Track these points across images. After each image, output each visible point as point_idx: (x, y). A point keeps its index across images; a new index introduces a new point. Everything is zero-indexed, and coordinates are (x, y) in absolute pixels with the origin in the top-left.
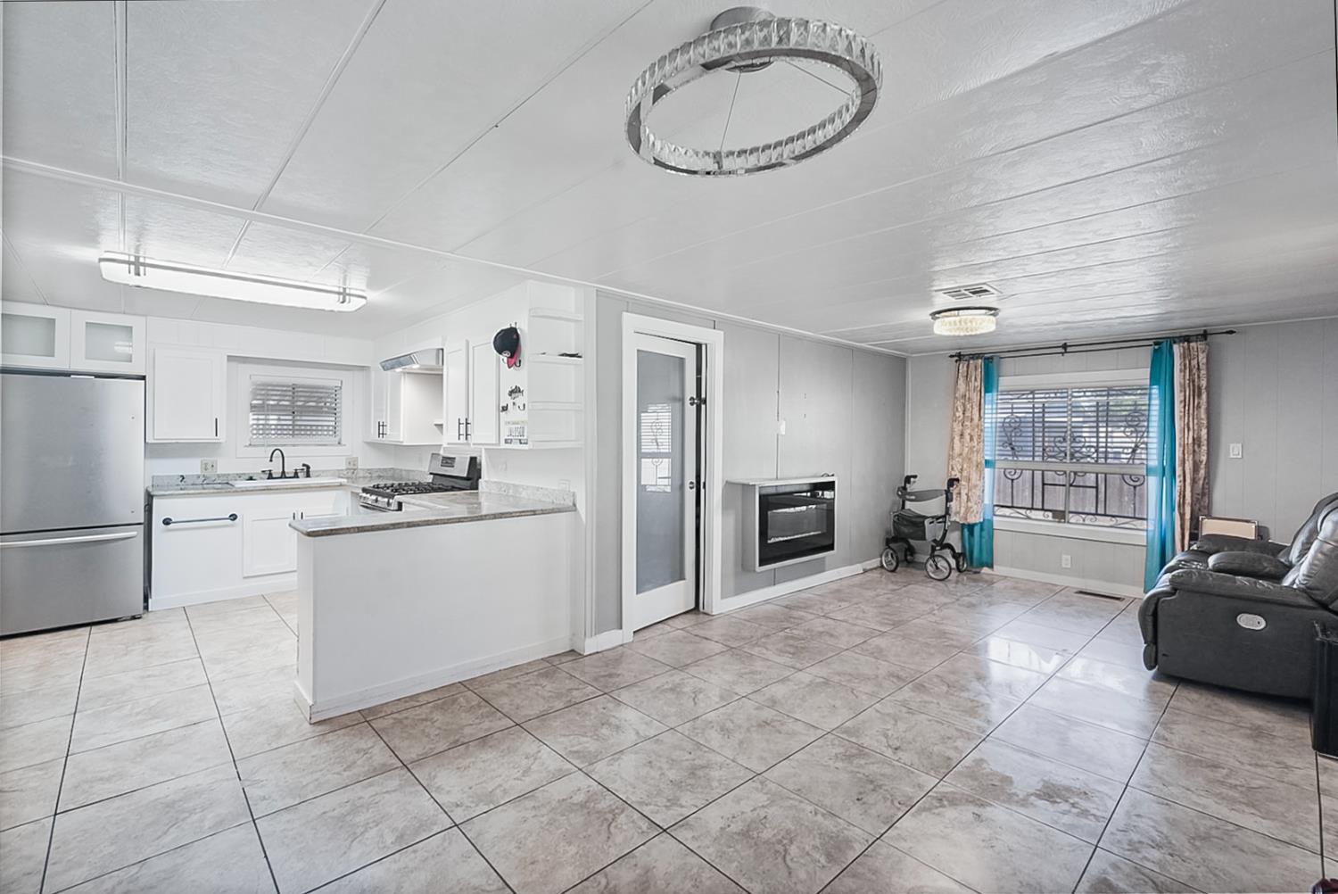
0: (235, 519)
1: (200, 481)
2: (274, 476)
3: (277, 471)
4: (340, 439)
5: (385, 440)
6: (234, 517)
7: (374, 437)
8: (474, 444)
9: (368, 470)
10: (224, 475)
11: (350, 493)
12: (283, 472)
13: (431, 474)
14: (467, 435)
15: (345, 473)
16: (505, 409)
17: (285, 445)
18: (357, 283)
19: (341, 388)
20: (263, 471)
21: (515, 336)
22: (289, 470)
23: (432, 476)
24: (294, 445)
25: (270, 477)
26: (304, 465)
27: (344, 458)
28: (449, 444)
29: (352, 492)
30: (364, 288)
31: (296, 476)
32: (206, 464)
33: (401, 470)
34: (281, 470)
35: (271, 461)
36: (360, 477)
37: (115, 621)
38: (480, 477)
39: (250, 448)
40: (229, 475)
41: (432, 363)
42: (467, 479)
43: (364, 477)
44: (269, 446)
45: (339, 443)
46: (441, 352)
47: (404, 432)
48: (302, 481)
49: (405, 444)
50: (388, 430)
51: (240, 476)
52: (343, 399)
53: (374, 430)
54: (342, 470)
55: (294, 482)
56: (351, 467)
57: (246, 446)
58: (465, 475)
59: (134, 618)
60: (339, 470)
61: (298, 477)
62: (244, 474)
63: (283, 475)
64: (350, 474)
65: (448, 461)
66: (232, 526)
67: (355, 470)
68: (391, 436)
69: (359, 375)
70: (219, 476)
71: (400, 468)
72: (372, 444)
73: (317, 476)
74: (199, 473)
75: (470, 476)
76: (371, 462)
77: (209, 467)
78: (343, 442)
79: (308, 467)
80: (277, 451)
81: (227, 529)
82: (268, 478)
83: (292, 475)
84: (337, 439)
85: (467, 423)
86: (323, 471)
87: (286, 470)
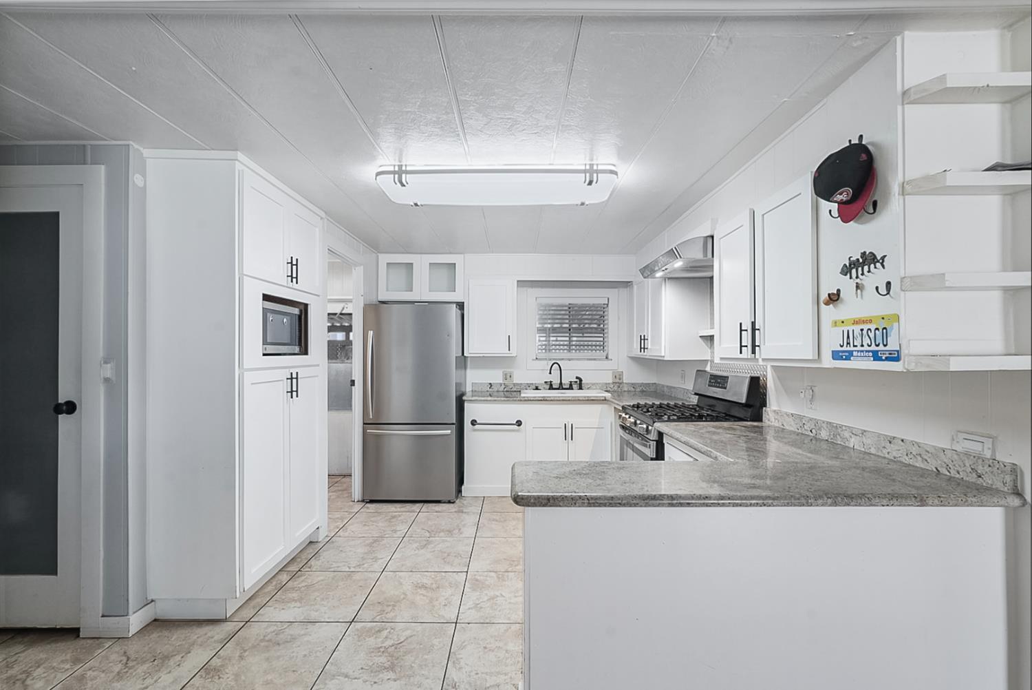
0: (519, 425)
1: (501, 389)
2: (554, 387)
3: (556, 382)
4: (607, 354)
5: (647, 354)
6: (519, 423)
7: (636, 352)
8: (763, 360)
9: (632, 384)
10: (518, 384)
11: (613, 408)
12: (561, 383)
13: (696, 394)
14: (754, 346)
15: (612, 386)
16: (834, 298)
17: (563, 359)
18: (606, 157)
19: (608, 305)
20: (546, 382)
21: (864, 157)
22: (566, 381)
23: (697, 397)
24: (570, 360)
25: (551, 388)
26: (577, 378)
27: (611, 372)
28: (721, 359)
29: (615, 408)
30: (614, 161)
31: (571, 388)
32: (506, 375)
33: (663, 386)
34: (559, 382)
35: (550, 373)
36: (625, 391)
37: (439, 502)
38: (764, 404)
39: (537, 362)
40: (521, 384)
41: (699, 255)
42: (747, 405)
43: (629, 391)
44: (550, 360)
45: (607, 358)
46: (710, 241)
47: (665, 347)
48: (575, 393)
49: (665, 359)
50: (649, 344)
51: (529, 385)
52: (610, 316)
53: (636, 345)
54: (609, 384)
55: (569, 394)
56: (617, 380)
57: (533, 360)
58: (744, 401)
59: (449, 502)
60: (606, 384)
61: (572, 389)
62: (532, 384)
63: (561, 387)
64: (616, 388)
65: (719, 381)
66: (518, 431)
67: (621, 383)
68: (653, 351)
69: (624, 292)
70: (514, 384)
71: (662, 383)
72: (636, 359)
73: (588, 389)
74: (502, 382)
75: (751, 403)
76: (635, 376)
77: (508, 377)
78: (610, 357)
79: (581, 380)
80: (556, 365)
81: (513, 433)
82: (549, 389)
83: (568, 387)
84: (605, 354)
85: (754, 329)
86: (593, 384)
87: (563, 382)
